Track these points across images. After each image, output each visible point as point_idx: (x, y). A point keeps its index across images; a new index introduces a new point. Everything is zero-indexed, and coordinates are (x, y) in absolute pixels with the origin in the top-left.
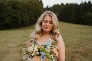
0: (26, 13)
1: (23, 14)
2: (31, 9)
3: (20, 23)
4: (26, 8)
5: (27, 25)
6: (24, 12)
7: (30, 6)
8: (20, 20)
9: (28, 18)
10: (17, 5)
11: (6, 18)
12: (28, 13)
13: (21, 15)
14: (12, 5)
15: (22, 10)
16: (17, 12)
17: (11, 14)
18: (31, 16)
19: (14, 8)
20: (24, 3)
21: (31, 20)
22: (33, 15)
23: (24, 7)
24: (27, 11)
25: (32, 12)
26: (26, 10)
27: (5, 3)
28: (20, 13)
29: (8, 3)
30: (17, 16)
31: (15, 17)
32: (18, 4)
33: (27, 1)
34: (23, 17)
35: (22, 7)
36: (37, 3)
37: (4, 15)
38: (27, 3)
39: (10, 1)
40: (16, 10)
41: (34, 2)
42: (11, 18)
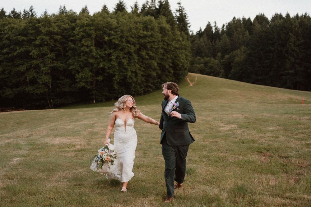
1: (125, 61)
3: (116, 87)
4: (134, 44)
6: (129, 53)
7: (145, 37)
8: (117, 78)
9: (140, 73)
10: (109, 35)
11: (79, 72)
12: (140, 56)
13: (120, 64)
14: (94, 36)
15: (123, 49)
16: (109, 55)
17: (91, 61)
18: (149, 67)
19: (99, 44)
23: (128, 42)
27: (73, 29)
29: (84, 31)
30: (109, 68)
31: (103, 69)
32: (113, 32)
33: (136, 23)
34: (126, 69)
35: (124, 40)
36: (168, 26)
37: (73, 64)
38: (137, 28)
39: (88, 25)
40: (105, 50)
41: (159, 24)
42: (90, 73)
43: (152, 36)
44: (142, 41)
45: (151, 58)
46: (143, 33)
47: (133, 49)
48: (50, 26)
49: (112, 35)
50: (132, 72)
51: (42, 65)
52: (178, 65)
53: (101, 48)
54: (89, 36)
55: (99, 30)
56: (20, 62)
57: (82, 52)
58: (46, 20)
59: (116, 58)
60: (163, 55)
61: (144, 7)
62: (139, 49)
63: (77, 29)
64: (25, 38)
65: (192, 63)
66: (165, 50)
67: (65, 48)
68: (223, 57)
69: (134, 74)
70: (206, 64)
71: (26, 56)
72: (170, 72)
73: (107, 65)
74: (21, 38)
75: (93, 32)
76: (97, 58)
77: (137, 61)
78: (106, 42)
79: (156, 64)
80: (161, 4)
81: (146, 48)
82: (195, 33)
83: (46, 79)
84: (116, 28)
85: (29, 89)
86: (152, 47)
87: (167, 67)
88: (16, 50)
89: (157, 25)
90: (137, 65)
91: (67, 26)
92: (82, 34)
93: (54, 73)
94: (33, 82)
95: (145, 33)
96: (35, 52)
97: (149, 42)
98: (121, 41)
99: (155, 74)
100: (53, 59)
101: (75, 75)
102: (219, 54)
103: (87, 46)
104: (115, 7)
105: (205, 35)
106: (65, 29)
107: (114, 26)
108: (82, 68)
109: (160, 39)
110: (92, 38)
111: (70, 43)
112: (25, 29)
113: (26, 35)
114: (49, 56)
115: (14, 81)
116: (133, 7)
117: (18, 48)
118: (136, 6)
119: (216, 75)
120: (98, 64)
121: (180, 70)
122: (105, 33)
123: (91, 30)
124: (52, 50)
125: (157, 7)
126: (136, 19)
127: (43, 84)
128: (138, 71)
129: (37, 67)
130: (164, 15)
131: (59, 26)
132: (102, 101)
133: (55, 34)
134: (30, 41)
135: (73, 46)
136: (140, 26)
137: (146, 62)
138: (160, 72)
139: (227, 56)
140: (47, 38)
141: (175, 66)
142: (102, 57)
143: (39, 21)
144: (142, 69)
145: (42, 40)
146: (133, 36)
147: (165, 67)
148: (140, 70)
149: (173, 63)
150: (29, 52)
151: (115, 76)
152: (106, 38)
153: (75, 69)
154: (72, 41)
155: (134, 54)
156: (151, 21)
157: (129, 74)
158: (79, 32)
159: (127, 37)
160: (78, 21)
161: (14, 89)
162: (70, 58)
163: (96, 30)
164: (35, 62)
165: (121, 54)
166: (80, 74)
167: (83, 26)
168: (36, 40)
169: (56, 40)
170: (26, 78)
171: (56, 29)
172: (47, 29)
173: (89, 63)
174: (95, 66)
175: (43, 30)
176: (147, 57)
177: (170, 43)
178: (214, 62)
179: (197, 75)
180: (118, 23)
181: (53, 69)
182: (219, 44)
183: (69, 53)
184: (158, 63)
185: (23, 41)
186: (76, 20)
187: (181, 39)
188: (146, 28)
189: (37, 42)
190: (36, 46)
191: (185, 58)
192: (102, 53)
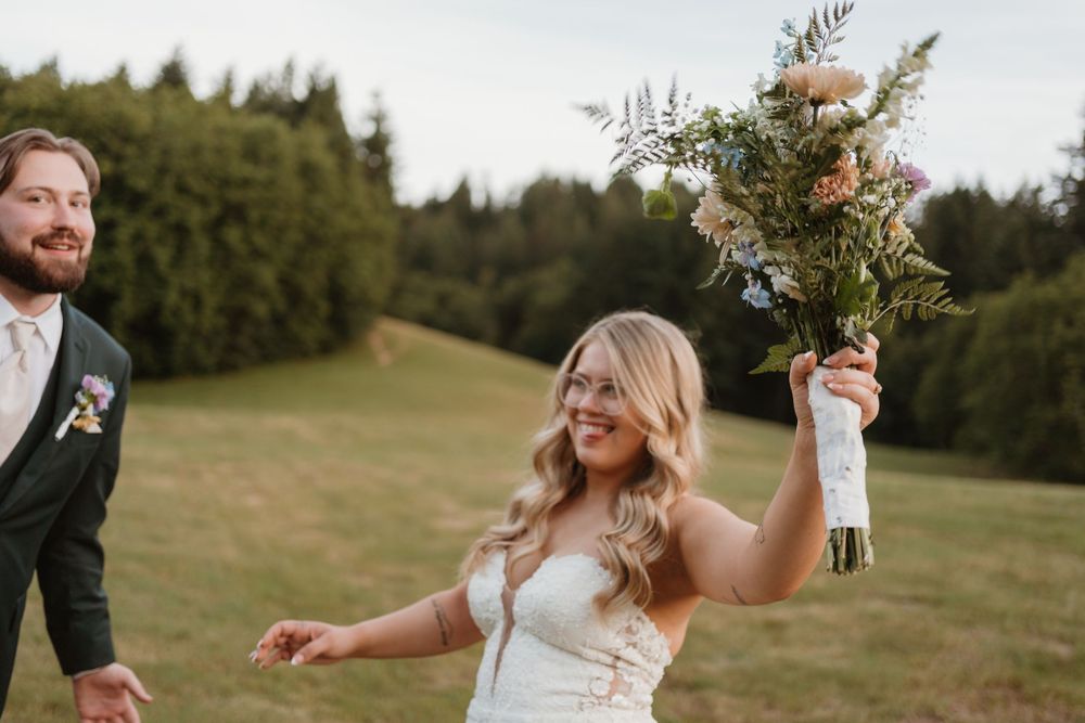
0: (202, 245)
2: (254, 215)
5: (196, 369)
12: (219, 243)
13: (145, 261)
15: (160, 212)
20: (196, 150)
21: (237, 317)
22: (267, 275)
24: (215, 227)
25: (260, 240)
26: (195, 216)
28: (138, 237)
33: (219, 132)
34: (163, 282)
36: (327, 160)
38: (221, 151)
59: (135, 236)
61: (255, 91)
62: (221, 219)
69: (188, 304)
80: (313, 92)
81: (242, 219)
84: (146, 137)
86: (265, 217)
87: (313, 286)
95: (247, 169)
99: (265, 311)
107: (138, 131)
109: (298, 196)
125: (299, 98)
126: (223, 118)
128: (206, 295)
138: (281, 305)
147: (301, 290)
148: (212, 288)
149: (331, 279)
152: (107, 164)
155: (197, 235)
157: (174, 297)
159: (182, 171)
160: (9, 95)
184: (281, 273)
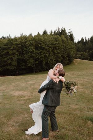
1: (47, 55)
3: (44, 66)
4: (51, 47)
6: (49, 51)
7: (56, 44)
8: (44, 62)
9: (54, 60)
10: (40, 44)
11: (28, 60)
12: (53, 52)
13: (45, 56)
14: (34, 45)
15: (46, 50)
16: (41, 52)
17: (33, 55)
18: (58, 57)
19: (37, 48)
23: (49, 46)
27: (26, 42)
29: (30, 43)
30: (41, 58)
31: (38, 58)
32: (42, 43)
33: (52, 38)
34: (48, 58)
35: (47, 46)
36: (65, 39)
37: (26, 57)
38: (52, 41)
39: (32, 40)
40: (39, 50)
41: (61, 38)
42: (33, 60)
43: (58, 43)
44: (54, 46)
45: (58, 53)
46: (54, 42)
47: (50, 49)
48: (17, 41)
49: (42, 44)
50: (50, 59)
51: (13, 57)
52: (70, 56)
53: (37, 50)
54: (32, 45)
55: (37, 42)
56: (5, 57)
57: (30, 51)
58: (15, 39)
59: (44, 54)
60: (64, 51)
61: (55, 32)
62: (53, 50)
63: (27, 42)
64: (7, 47)
65: (76, 55)
66: (64, 49)
67: (23, 50)
68: (89, 52)
69: (51, 60)
70: (82, 55)
71: (7, 54)
72: (66, 59)
73: (40, 56)
74: (5, 47)
75: (34, 43)
76: (36, 54)
77: (52, 54)
78: (39, 47)
79: (60, 56)
81: (56, 49)
82: (76, 42)
83: (15, 63)
84: (43, 41)
85: (9, 67)
86: (59, 48)
87: (65, 56)
88: (3, 52)
89: (60, 39)
90: (52, 56)
91: (23, 41)
92: (29, 44)
93: (19, 61)
94: (10, 64)
95: (56, 42)
96: (11, 52)
97: (57, 46)
98: (46, 46)
99: (60, 60)
100: (18, 55)
101: (26, 61)
102: (87, 50)
103: (32, 49)
104: (43, 32)
105: (81, 43)
106: (23, 42)
107: (42, 40)
108: (30, 58)
109: (62, 45)
110: (33, 46)
111: (25, 48)
112: (7, 43)
113: (7, 46)
114: (16, 54)
115: (3, 64)
116: (50, 32)
117: (4, 51)
118: (51, 32)
119: (86, 59)
120: (36, 56)
121: (71, 58)
122: (39, 43)
123: (33, 42)
124: (17, 51)
125: (61, 31)
126: (52, 37)
127: (14, 65)
128: (53, 59)
129: (12, 58)
130: (63, 34)
131: (20, 41)
132: (38, 72)
133: (19, 44)
134: (9, 48)
135: (26, 49)
136: (53, 39)
137: (56, 55)
138: (62, 59)
139: (91, 51)
140: (16, 46)
141: (69, 56)
142: (38, 53)
143: (12, 40)
144: (55, 58)
145: (14, 47)
146: (51, 44)
147: (64, 57)
148: (54, 58)
149: (68, 55)
150: (9, 52)
151: (43, 61)
152: (40, 45)
153: (27, 59)
154: (25, 47)
155: (51, 52)
156: (58, 37)
157: (49, 60)
158: (28, 43)
159: (48, 44)
160: (28, 39)
161: (3, 68)
162: (25, 54)
163: (35, 42)
164: (11, 56)
165: (46, 52)
166: (29, 61)
167: (30, 41)
168: (11, 47)
169: (19, 47)
170: (7, 63)
171: (19, 43)
172: (15, 42)
173: (33, 56)
174: (35, 57)
175: (14, 43)
176: (57, 53)
177: (66, 46)
178: (86, 54)
179: (78, 60)
180: (44, 39)
181: (18, 59)
182: (87, 46)
183: (24, 52)
184: (61, 55)
185: (6, 48)
186: (27, 38)
187: (71, 44)
188: (56, 40)
189: (12, 48)
190: (11, 50)
191: (73, 52)
192: (38, 52)
